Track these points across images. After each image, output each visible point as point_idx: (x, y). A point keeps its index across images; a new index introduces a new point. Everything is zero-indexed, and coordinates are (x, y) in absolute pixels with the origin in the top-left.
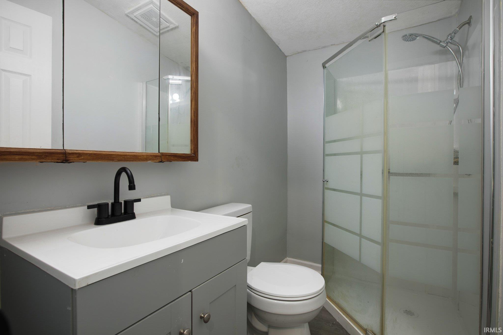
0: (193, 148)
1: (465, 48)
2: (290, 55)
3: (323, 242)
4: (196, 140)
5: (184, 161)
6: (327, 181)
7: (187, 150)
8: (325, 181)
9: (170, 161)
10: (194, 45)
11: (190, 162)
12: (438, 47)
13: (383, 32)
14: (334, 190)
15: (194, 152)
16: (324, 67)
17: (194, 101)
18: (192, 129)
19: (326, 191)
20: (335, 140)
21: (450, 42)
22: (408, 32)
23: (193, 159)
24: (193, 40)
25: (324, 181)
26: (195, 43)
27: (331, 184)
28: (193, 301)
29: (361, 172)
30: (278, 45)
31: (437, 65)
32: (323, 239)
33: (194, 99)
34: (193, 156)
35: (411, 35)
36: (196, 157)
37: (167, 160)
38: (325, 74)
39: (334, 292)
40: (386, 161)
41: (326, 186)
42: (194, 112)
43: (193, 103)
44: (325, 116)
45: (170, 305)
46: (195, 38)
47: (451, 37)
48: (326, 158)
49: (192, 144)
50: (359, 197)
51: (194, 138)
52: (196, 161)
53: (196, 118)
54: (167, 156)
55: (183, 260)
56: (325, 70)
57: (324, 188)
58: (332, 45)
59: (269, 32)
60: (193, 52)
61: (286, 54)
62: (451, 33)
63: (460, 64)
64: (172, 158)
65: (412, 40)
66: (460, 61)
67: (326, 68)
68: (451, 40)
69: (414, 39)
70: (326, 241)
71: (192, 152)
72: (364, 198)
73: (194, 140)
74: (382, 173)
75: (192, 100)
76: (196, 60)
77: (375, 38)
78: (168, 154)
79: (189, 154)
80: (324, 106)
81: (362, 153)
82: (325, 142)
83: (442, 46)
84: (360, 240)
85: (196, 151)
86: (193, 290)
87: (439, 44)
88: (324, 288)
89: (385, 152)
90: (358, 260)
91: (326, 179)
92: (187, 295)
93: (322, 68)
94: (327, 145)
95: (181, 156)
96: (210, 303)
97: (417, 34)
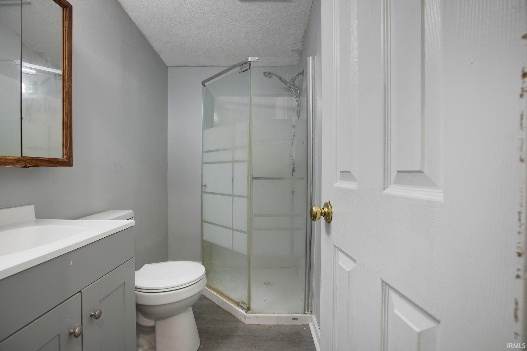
0: (66, 152)
1: (301, 91)
2: (171, 66)
3: (202, 241)
4: (70, 144)
5: (55, 166)
6: (205, 186)
7: (58, 154)
8: (204, 186)
9: (37, 166)
10: (67, 41)
11: (62, 168)
12: (286, 86)
13: (249, 68)
14: (211, 193)
15: (68, 157)
16: (203, 85)
17: (66, 102)
18: (65, 133)
19: (204, 194)
20: (211, 150)
21: (292, 84)
22: (267, 71)
23: (67, 164)
24: (66, 35)
25: (202, 186)
26: (68, 39)
27: (208, 189)
28: (83, 301)
29: (233, 178)
30: (160, 55)
31: (286, 98)
32: (202, 237)
33: (67, 100)
34: (66, 161)
35: (269, 73)
36: (70, 162)
37: (33, 165)
38: (204, 91)
39: (213, 281)
40: (250, 169)
41: (204, 190)
42: (68, 114)
43: (66, 104)
44: (204, 129)
45: (58, 306)
46: (68, 34)
47: (293, 81)
48: (205, 166)
49: (65, 148)
50: (231, 198)
51: (67, 142)
52: (69, 166)
53: (70, 121)
54: (34, 161)
55: (71, 262)
56: (204, 87)
57: (202, 192)
58: (210, 66)
59: (150, 41)
60: (66, 48)
61: (167, 65)
62: (293, 78)
63: (298, 101)
64: (40, 163)
65: (270, 77)
66: (298, 98)
67: (205, 86)
68: (293, 83)
69: (271, 77)
70: (205, 238)
71: (65, 157)
72: (235, 198)
73: (67, 144)
74: (248, 179)
75: (64, 100)
76: (69, 57)
77: (244, 71)
78: (35, 159)
79: (61, 159)
80: (203, 118)
81: (233, 162)
82: (203, 152)
83: (288, 86)
84: (233, 233)
85: (70, 156)
86: (82, 290)
87: (286, 84)
88: (205, 273)
89: (250, 161)
90: (231, 249)
91: (204, 184)
92: (77, 296)
93: (202, 86)
94: (205, 154)
95: (50, 161)
96: (100, 302)
97: (273, 74)
